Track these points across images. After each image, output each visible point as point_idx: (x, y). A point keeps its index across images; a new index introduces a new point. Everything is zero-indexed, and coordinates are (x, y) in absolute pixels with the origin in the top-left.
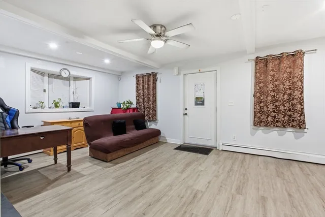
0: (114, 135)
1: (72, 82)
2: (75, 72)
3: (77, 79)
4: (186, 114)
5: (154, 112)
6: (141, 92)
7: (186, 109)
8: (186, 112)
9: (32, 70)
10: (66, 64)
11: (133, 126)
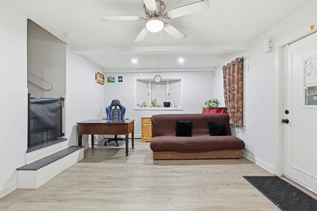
0: (176, 136)
1: (168, 85)
2: (165, 77)
3: (171, 82)
4: (287, 121)
5: (239, 114)
6: (228, 87)
7: (287, 112)
8: (286, 117)
9: (138, 80)
10: (158, 71)
11: (207, 130)
